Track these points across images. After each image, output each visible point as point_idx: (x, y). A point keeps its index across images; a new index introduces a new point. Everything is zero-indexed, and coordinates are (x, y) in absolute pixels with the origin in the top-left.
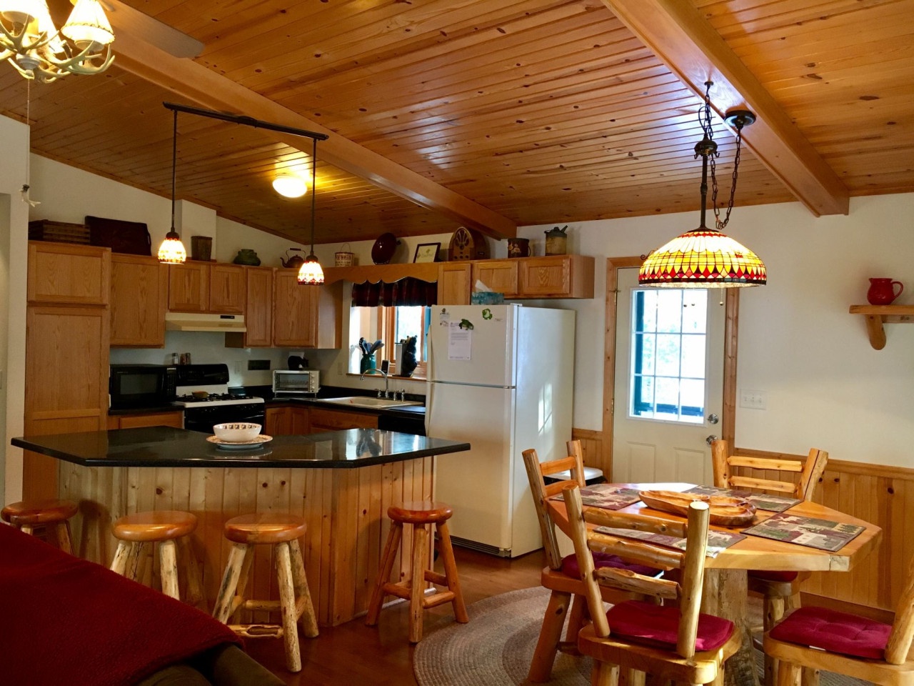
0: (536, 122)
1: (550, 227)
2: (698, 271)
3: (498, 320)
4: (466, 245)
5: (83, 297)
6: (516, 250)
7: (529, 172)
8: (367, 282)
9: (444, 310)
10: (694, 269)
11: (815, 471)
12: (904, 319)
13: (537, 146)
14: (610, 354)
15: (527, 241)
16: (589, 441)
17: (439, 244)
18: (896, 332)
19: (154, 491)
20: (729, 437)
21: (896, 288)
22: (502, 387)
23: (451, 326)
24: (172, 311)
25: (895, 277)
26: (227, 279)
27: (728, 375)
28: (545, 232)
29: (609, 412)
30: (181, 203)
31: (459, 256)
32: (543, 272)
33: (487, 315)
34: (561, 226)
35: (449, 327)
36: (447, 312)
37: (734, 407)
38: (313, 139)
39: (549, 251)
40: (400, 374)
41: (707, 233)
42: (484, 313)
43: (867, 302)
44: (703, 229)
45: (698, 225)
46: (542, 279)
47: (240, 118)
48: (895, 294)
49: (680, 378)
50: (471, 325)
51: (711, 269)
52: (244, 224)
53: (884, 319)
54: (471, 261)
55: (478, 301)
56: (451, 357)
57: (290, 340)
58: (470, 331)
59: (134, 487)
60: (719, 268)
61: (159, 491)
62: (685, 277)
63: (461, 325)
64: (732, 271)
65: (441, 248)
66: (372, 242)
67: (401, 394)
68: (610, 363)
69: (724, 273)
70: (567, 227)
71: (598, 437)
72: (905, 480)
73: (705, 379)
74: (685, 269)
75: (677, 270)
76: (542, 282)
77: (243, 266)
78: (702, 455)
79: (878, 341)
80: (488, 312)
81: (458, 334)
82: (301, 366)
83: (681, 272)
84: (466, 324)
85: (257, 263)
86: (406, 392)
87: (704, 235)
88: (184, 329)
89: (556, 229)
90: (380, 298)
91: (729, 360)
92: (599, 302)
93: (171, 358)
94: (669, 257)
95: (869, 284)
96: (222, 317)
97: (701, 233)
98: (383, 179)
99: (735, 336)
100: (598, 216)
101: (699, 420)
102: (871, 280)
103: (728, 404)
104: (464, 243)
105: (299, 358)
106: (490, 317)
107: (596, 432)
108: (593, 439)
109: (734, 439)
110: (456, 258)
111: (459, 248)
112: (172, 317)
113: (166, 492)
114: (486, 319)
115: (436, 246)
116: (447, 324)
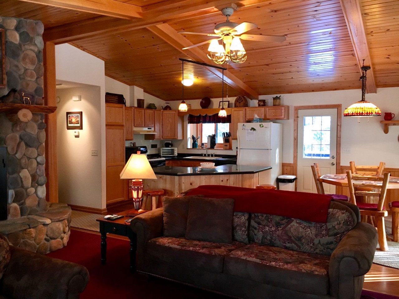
0: (295, 66)
1: (275, 96)
2: (367, 113)
3: (266, 127)
4: (242, 102)
5: (118, 123)
6: (262, 104)
7: (279, 79)
8: (200, 115)
9: (244, 125)
10: (366, 112)
11: (382, 168)
12: (394, 124)
13: (290, 72)
14: (296, 138)
15: (265, 100)
16: (288, 167)
17: (229, 101)
18: (392, 128)
19: (190, 184)
20: (338, 163)
21: (393, 116)
22: (268, 149)
24: (135, 127)
25: (392, 113)
26: (149, 114)
27: (338, 143)
28: (273, 98)
29: (295, 157)
30: (134, 87)
31: (239, 106)
32: (274, 111)
33: (262, 126)
34: (278, 95)
35: (246, 130)
36: (245, 125)
37: (340, 153)
38: (222, 70)
39: (274, 104)
40: (210, 148)
41: (364, 102)
42: (260, 125)
43: (384, 120)
44: (363, 100)
45: (361, 100)
46: (274, 114)
47: (202, 63)
48: (392, 117)
49: (321, 145)
50: (255, 129)
51: (371, 112)
52: (149, 94)
53: (389, 125)
54: (245, 108)
55: (256, 121)
56: (247, 140)
57: (168, 136)
58: (254, 131)
59: (184, 183)
60: (373, 112)
61: (191, 184)
62: (363, 114)
63: (251, 130)
64: (376, 113)
65: (230, 102)
66: (201, 100)
67: (213, 155)
68: (296, 141)
69: (374, 114)
70: (280, 96)
71: (292, 165)
72: (394, 172)
73: (330, 145)
74: (363, 112)
75: (361, 113)
76: (274, 115)
77: (153, 110)
78: (329, 169)
79: (386, 131)
81: (249, 132)
82: (170, 146)
83: (362, 113)
84: (253, 129)
85: (156, 108)
86: (215, 154)
87: (363, 103)
88: (141, 133)
89: (277, 97)
90: (201, 120)
91: (339, 139)
92: (291, 121)
93: (130, 144)
94: (358, 108)
95: (384, 114)
96: (148, 129)
97: (363, 102)
98: (231, 81)
99: (340, 131)
100: (291, 92)
101: (328, 158)
102: (385, 113)
103: (338, 152)
104: (241, 101)
105: (169, 143)
106: (263, 126)
107: (291, 164)
108: (290, 166)
109: (340, 163)
110: (238, 106)
111: (238, 103)
112: (135, 129)
113: (193, 184)
114: (261, 127)
115: (228, 102)
116: (245, 129)
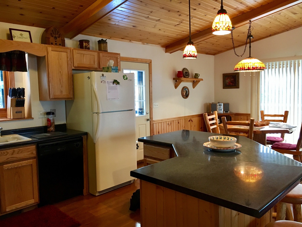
3: (131, 79)
9: (103, 75)
17: (30, 32)
20: (151, 118)
23: (108, 83)
27: (151, 99)
31: (54, 43)
32: (109, 59)
33: (125, 78)
35: (107, 84)
50: (118, 82)
55: (115, 71)
58: (118, 85)
63: (113, 83)
70: (106, 40)
73: (145, 101)
80: (125, 76)
81: (112, 87)
84: (116, 82)
89: (102, 40)
103: (151, 107)
106: (127, 79)
110: (52, 43)
111: (53, 38)
114: (125, 79)
115: (28, 33)
116: (105, 82)
